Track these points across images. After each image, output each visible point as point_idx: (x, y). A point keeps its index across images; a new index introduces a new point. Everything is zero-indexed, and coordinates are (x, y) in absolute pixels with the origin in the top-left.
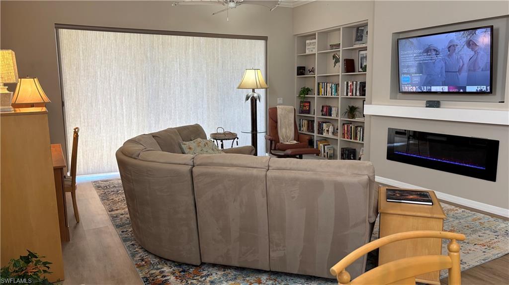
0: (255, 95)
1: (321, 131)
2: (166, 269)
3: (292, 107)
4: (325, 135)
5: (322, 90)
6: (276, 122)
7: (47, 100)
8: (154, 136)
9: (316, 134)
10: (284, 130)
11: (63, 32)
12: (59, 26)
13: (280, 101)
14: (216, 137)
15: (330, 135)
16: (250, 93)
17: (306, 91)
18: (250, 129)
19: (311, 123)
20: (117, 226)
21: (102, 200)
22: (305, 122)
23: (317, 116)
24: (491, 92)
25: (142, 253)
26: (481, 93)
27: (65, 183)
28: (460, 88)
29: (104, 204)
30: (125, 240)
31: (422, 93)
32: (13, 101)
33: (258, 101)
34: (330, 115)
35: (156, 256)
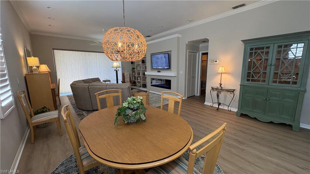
0: (117, 69)
1: (137, 80)
2: (84, 112)
3: (129, 73)
4: (138, 80)
5: (137, 68)
6: (124, 77)
7: (49, 71)
8: (83, 80)
9: (136, 80)
10: (126, 79)
11: (55, 51)
12: (54, 49)
13: (126, 71)
14: (104, 81)
15: (140, 81)
16: (115, 69)
17: (134, 68)
18: (116, 79)
19: (135, 77)
20: (72, 105)
21: (69, 99)
22: (134, 77)
23: (136, 75)
24: (169, 69)
25: (78, 110)
26: (167, 69)
27: (56, 94)
28: (164, 68)
29: (69, 100)
30: (74, 108)
31: (157, 69)
32: (39, 71)
33: (118, 71)
34: (140, 75)
35: (82, 110)
